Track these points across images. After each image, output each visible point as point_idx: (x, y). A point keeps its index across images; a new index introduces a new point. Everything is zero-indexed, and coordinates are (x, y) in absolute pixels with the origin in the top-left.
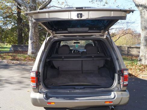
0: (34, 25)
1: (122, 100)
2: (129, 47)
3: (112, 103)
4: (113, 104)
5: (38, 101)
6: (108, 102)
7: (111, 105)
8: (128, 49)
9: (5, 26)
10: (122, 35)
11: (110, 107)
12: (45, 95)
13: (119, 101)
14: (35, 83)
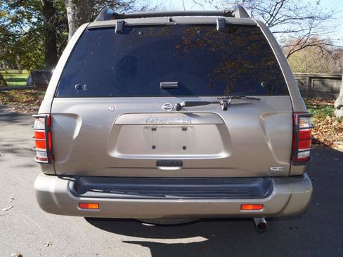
0: (79, 18)
1: (290, 201)
2: (313, 78)
3: (261, 210)
4: (266, 213)
5: (55, 199)
6: (251, 207)
7: (260, 216)
8: (310, 81)
9: (15, 26)
10: (298, 47)
11: (257, 221)
12: (71, 184)
13: (283, 206)
14: (45, 150)
